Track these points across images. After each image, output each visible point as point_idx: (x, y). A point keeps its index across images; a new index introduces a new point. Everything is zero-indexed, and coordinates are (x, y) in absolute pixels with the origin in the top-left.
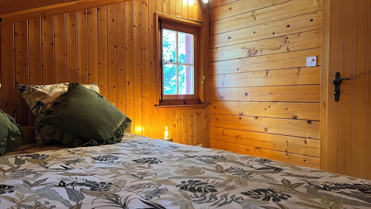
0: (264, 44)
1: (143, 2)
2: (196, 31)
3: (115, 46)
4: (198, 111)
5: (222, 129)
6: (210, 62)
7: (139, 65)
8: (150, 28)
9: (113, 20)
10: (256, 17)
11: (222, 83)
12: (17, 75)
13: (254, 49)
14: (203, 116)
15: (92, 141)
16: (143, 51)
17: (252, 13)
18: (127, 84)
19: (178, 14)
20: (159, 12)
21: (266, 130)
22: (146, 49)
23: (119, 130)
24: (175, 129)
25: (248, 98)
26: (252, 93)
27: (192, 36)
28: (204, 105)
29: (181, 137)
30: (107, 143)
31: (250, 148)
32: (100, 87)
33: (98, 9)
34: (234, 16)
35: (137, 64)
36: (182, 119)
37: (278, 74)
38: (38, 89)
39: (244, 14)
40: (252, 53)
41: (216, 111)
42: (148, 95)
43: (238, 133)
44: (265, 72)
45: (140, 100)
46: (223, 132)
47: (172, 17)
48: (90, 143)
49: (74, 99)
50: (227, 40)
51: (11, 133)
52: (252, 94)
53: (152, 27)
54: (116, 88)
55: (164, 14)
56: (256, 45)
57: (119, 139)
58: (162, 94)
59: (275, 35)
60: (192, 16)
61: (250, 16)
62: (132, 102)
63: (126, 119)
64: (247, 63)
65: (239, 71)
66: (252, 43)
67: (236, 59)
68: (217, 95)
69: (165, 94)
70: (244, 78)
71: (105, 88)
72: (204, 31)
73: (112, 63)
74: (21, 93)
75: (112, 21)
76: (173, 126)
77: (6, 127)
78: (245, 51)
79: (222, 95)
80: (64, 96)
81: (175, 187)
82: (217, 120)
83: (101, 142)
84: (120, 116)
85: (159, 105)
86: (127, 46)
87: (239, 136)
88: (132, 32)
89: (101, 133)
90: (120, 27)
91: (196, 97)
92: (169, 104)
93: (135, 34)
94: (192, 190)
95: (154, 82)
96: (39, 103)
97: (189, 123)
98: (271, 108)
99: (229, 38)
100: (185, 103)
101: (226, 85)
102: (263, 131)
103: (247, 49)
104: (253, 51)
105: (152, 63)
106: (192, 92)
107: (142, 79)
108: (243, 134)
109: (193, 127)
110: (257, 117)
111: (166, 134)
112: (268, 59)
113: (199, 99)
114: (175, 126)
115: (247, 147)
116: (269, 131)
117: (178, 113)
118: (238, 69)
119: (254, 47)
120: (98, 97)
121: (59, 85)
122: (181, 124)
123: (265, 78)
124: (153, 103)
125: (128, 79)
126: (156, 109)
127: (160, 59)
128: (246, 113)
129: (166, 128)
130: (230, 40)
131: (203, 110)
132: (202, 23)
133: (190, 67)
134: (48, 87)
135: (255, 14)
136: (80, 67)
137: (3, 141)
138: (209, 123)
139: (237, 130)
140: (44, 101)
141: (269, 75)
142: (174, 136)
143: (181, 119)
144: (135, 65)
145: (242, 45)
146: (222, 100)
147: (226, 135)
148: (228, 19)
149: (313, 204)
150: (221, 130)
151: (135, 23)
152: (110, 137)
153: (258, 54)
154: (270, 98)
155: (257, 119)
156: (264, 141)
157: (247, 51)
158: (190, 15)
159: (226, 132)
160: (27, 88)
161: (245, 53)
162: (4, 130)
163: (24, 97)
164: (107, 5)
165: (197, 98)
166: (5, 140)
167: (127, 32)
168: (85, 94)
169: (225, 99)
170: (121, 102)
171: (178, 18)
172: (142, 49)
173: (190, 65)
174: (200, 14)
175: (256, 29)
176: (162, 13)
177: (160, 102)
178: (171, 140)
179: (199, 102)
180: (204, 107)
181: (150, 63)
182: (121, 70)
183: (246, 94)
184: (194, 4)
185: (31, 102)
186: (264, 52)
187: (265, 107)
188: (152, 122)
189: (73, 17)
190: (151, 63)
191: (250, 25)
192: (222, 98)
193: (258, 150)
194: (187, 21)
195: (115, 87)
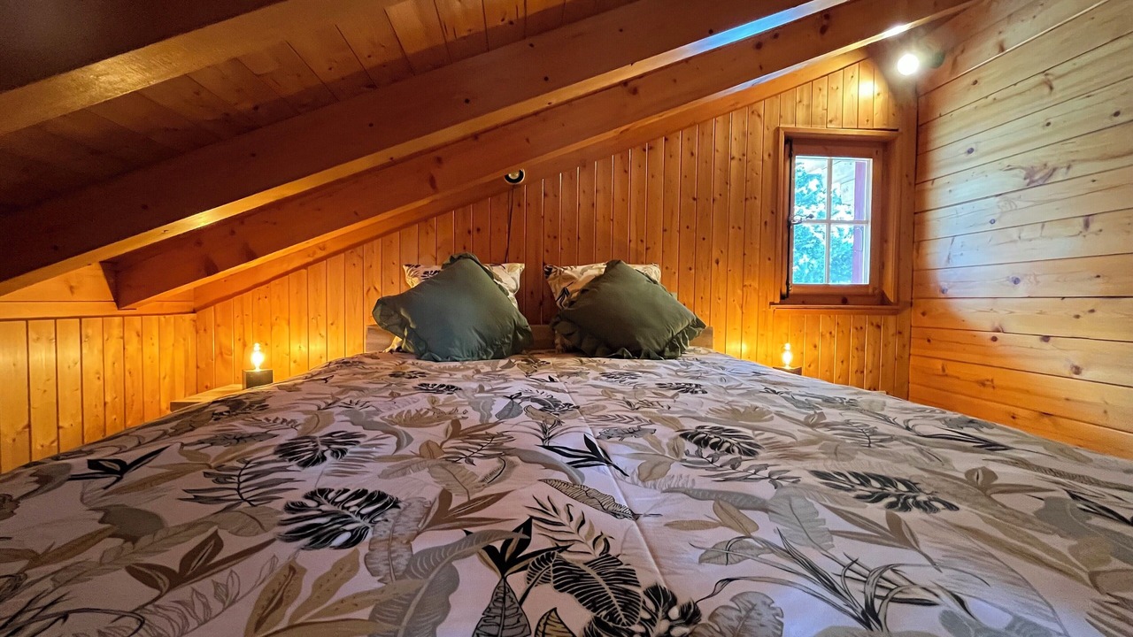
0: (1079, 148)
1: (753, 112)
2: (881, 150)
3: (694, 199)
4: (876, 319)
5: (941, 362)
6: (915, 213)
7: (740, 228)
8: (766, 157)
9: (692, 154)
10: (1055, 84)
11: (946, 258)
12: (546, 254)
13: (1045, 165)
14: (892, 330)
15: (623, 351)
16: (748, 202)
17: (1042, 77)
18: (714, 265)
19: (831, 121)
20: (787, 125)
21: (1077, 370)
22: (755, 198)
23: (678, 339)
24: (816, 353)
25: (1022, 290)
26: (1032, 277)
27: (868, 163)
28: (896, 307)
29: (830, 370)
30: (648, 357)
31: (1020, 412)
32: (664, 269)
33: (666, 139)
34: (987, 97)
35: (736, 227)
36: (835, 333)
37: (1128, 221)
38: (566, 271)
39: (1015, 85)
40: (1036, 177)
41: (926, 321)
42: (755, 284)
43: (985, 373)
44: (1081, 220)
45: (740, 292)
46: (944, 370)
47: (820, 129)
48: (619, 353)
49: (608, 284)
50: (964, 156)
51: (518, 328)
52: (1035, 279)
53: (769, 155)
54: (693, 271)
55: (799, 126)
56: (1052, 156)
57: (673, 354)
58: (787, 284)
59: (1120, 119)
60: (868, 121)
61: (1034, 87)
62: (722, 296)
63: (693, 320)
64: (1020, 204)
65: (996, 226)
66: (1039, 153)
67: (987, 197)
68: (932, 285)
69: (794, 281)
70: (1011, 242)
71: (673, 270)
72: (901, 150)
73: (688, 227)
74: (547, 277)
75: (690, 155)
76: (812, 347)
77: (511, 318)
78: (1016, 176)
79: (944, 285)
80: (598, 279)
81: (673, 430)
82: (929, 341)
83: (637, 354)
84: (683, 316)
85: (780, 304)
86: (717, 196)
87: (988, 380)
88: (726, 171)
89: (641, 341)
90: (704, 164)
91: (874, 289)
92: (803, 303)
93: (733, 172)
94: (702, 443)
95: (769, 259)
96: (565, 292)
97: (853, 342)
98: (1098, 314)
99: (971, 151)
100: (845, 301)
101: (956, 262)
102: (1067, 372)
103: (1022, 168)
104: (1040, 170)
105: (768, 224)
106: (864, 279)
107: (744, 254)
108: (1000, 378)
109: (860, 353)
110: (1049, 337)
111: (788, 358)
112: (1093, 185)
113: (883, 294)
114: (815, 347)
115: (1012, 409)
116: (1086, 374)
117: (825, 321)
118: (993, 222)
119: (1044, 160)
120: (646, 282)
121: (595, 266)
122: (830, 343)
123: (1080, 237)
124: (767, 298)
125: (715, 254)
126: (772, 310)
127: (786, 214)
128: (1011, 326)
129: (788, 346)
130: (973, 155)
131: (891, 319)
132: (897, 130)
133: (863, 227)
134: (580, 268)
135: (1050, 77)
136: (633, 237)
137: (508, 338)
138: (907, 347)
139: (984, 367)
140: (570, 289)
141: (1094, 227)
142: (813, 366)
143: (831, 333)
144: (731, 231)
145: (1006, 162)
146: (942, 296)
147: (952, 377)
148: (967, 108)
149: (1022, 545)
150: (939, 365)
151: (735, 152)
152: (658, 347)
153: (1059, 176)
154: (1098, 287)
155: (1047, 341)
156: (1067, 399)
157: (1024, 173)
158: (863, 118)
159: (952, 369)
160: (554, 270)
161: (1016, 180)
162: (509, 323)
163: (549, 282)
164: (682, 129)
165: (877, 291)
166: (510, 336)
167: (718, 172)
168: (627, 276)
169: (950, 293)
170: (702, 295)
171: (834, 129)
172: (746, 199)
173: (862, 222)
174: (891, 112)
175: (1054, 114)
176: (793, 126)
177: (783, 297)
178: (799, 372)
179: (883, 300)
180: (896, 313)
181: (763, 223)
182: (704, 239)
183: (1016, 281)
184: (876, 94)
185: (557, 289)
186: (1078, 170)
187: (1077, 313)
188: (762, 335)
189: (624, 158)
190: (766, 223)
191: (1031, 108)
192: (943, 292)
193: (1046, 420)
194: (855, 132)
195: (690, 269)
